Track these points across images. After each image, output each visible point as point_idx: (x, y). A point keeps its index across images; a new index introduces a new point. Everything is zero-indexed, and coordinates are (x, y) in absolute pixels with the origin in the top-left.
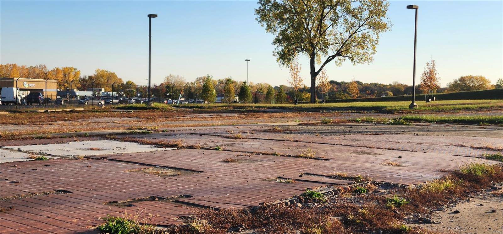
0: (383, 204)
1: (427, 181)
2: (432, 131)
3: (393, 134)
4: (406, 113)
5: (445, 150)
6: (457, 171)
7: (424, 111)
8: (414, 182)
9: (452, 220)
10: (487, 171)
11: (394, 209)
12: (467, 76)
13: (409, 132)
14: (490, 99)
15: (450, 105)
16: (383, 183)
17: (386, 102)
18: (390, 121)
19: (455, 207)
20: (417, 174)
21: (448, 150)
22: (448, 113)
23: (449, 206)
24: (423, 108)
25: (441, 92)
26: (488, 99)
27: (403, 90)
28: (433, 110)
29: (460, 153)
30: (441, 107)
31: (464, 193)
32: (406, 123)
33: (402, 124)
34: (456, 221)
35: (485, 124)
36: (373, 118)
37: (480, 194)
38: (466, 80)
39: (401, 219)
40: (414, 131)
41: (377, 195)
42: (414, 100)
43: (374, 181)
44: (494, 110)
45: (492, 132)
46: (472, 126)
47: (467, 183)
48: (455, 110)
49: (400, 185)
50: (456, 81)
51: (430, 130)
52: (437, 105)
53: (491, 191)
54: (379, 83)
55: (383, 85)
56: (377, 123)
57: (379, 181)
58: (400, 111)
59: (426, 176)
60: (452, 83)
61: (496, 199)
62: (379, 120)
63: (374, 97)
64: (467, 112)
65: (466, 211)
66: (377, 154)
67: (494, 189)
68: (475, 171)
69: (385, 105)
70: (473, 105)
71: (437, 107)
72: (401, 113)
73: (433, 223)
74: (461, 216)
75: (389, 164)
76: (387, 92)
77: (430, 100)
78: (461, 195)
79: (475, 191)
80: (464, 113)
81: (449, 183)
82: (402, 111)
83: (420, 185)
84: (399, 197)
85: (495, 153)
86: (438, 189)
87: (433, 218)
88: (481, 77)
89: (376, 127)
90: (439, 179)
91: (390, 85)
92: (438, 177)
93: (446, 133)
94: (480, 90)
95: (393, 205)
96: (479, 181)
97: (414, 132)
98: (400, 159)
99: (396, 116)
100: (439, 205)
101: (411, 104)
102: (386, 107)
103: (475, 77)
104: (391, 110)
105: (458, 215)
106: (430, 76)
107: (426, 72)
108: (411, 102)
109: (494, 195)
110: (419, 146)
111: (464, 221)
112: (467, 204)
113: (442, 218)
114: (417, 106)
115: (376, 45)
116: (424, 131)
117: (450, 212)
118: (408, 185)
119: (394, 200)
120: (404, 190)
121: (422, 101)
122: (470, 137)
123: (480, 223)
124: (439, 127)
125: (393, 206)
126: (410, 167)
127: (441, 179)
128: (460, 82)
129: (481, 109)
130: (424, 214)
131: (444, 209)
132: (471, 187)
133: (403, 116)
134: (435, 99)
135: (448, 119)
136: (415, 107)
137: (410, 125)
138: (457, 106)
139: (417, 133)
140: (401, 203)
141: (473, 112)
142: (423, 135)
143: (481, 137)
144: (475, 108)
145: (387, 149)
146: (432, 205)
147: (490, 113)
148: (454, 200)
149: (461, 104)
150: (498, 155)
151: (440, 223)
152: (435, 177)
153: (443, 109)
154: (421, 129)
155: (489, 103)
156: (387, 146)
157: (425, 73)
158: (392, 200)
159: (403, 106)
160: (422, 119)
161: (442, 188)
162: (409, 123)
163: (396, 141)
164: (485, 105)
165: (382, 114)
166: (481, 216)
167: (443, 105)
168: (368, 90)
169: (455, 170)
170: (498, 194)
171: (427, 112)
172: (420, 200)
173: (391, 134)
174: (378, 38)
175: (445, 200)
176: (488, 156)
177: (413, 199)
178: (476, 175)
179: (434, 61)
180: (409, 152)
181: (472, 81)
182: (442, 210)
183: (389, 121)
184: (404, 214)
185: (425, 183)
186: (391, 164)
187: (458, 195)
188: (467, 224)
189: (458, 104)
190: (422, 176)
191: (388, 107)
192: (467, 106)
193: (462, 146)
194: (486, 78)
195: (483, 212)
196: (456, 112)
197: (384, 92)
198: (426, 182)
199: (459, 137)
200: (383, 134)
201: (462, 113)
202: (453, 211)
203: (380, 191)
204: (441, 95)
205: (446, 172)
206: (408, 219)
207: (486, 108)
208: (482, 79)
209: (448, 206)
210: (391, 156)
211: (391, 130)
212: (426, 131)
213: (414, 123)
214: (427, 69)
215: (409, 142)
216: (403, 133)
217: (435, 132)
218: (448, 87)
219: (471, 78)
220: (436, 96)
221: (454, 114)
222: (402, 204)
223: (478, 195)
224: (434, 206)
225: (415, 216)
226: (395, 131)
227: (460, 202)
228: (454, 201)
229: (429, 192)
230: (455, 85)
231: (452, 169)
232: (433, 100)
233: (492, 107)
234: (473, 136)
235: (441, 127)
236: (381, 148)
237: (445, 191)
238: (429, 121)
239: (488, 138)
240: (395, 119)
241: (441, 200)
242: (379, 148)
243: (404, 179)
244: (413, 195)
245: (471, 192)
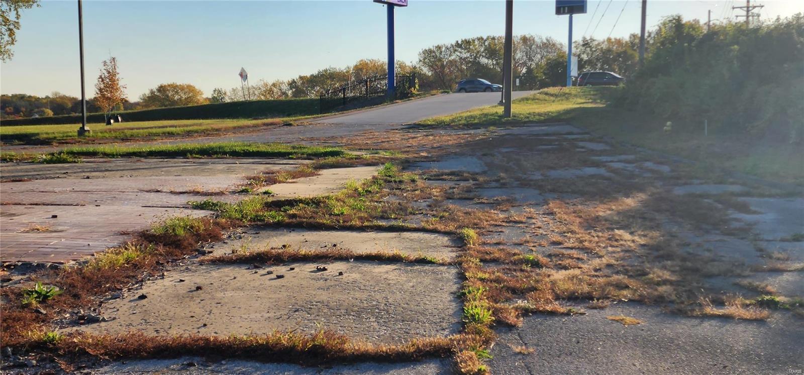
0: (16, 301)
1: (96, 252)
2: (113, 171)
3: (47, 178)
4: (72, 144)
5: (131, 199)
6: (147, 231)
7: (102, 138)
8: (75, 257)
9: (134, 312)
10: (192, 227)
11: (37, 307)
12: (169, 83)
13: (75, 175)
14: (202, 119)
15: (143, 128)
16: (20, 264)
17: (38, 126)
18: (44, 157)
19: (141, 289)
20: (80, 242)
21: (135, 200)
22: (139, 141)
23: (132, 289)
24: (100, 134)
25: (130, 109)
26: (200, 119)
27: (70, 105)
28: (116, 138)
29: (154, 203)
30: (129, 133)
31: (157, 265)
32: (71, 160)
33: (64, 161)
34: (140, 312)
35: (194, 156)
36: (13, 153)
37: (181, 264)
38: (168, 90)
39: (49, 322)
40: (84, 172)
41: (7, 286)
42: (85, 122)
43: (3, 262)
44: (208, 135)
45: (204, 167)
46: (176, 160)
47: (161, 249)
48: (150, 137)
49: (50, 264)
50: (152, 92)
51: (110, 169)
52: (122, 129)
53: (197, 258)
54: (29, 95)
55: (34, 97)
56: (21, 161)
57: (13, 260)
58: (63, 140)
59: (97, 243)
60: (147, 95)
61: (205, 269)
62: (25, 156)
63: (21, 118)
64: (168, 139)
65: (157, 293)
66: (14, 215)
67: (201, 254)
68: (174, 229)
69: (36, 131)
70: (178, 128)
71: (123, 132)
72: (63, 143)
73: (104, 320)
74: (150, 303)
75: (33, 230)
76: (42, 109)
77: (112, 121)
78: (152, 268)
79: (174, 259)
80: (164, 141)
81: (132, 253)
82: (65, 140)
83: (84, 260)
84: (47, 284)
85: (204, 199)
86: (114, 264)
87: (103, 313)
88: (189, 86)
89: (19, 168)
90: (117, 246)
91: (47, 97)
92: (115, 243)
93: (134, 173)
94: (188, 106)
95: (34, 299)
96: (179, 243)
97: (84, 174)
98: (54, 220)
99: (55, 149)
100: (116, 289)
101: (81, 128)
102: (38, 134)
103: (180, 85)
104: (47, 138)
105: (144, 301)
106: (109, 82)
107: (103, 76)
108: (81, 125)
109: (201, 263)
110: (89, 195)
111: (154, 311)
112: (159, 281)
113: (118, 310)
114: (91, 131)
115: (15, 30)
116: (100, 171)
117: (132, 299)
118: (62, 263)
119: (36, 292)
120: (55, 272)
121: (100, 122)
122: (171, 178)
123: (178, 310)
124: (124, 164)
125: (34, 302)
126: (71, 231)
127: (120, 247)
128: (158, 94)
129: (189, 134)
130: (90, 308)
131: (123, 296)
132: (168, 254)
133: (66, 148)
134: (120, 120)
135: (139, 150)
136: (87, 134)
137: (77, 163)
138: (154, 131)
139: (88, 174)
140: (49, 294)
141: (177, 139)
142: (98, 177)
143: (187, 175)
144: (180, 133)
145: (34, 204)
146: (104, 291)
147: (202, 140)
148: (140, 277)
149: (160, 127)
150: (210, 202)
151: (114, 319)
152: (111, 244)
153: (132, 136)
154: (95, 167)
155: (200, 125)
156: (34, 199)
157: (101, 77)
158: (32, 292)
159: (68, 132)
160: (99, 153)
161: (121, 261)
162: (76, 160)
163: (51, 189)
164: (195, 128)
165: (31, 146)
166: (180, 299)
167: (132, 129)
168: (8, 107)
169: (142, 230)
170: (207, 260)
171: (107, 141)
172: (82, 285)
173: (43, 179)
174: (18, 17)
175: (126, 280)
176: (194, 203)
177: (72, 286)
178: (176, 235)
179: (114, 59)
180: (72, 206)
181: (177, 92)
182: (119, 298)
183: (42, 158)
184: (55, 313)
185: (93, 255)
186: (38, 230)
187: (146, 270)
188: (157, 315)
189: (155, 127)
190: (89, 245)
191: (42, 134)
192: (168, 129)
193: (158, 191)
194: (196, 88)
195: (184, 292)
196: (152, 140)
197: (36, 110)
198: (95, 254)
199: (154, 177)
200: (30, 180)
201: (161, 141)
202: (137, 296)
203: (14, 278)
204: (130, 113)
205: (128, 234)
206: (61, 320)
207: (196, 132)
208: (190, 89)
209: (129, 290)
210: (38, 216)
211: (45, 172)
212: (104, 171)
213: (85, 160)
214: (105, 72)
215: (74, 191)
216: (65, 176)
217: (118, 172)
218: (141, 101)
219: (174, 87)
220: (121, 115)
221: (150, 142)
222: (50, 297)
223: (177, 265)
224: (106, 292)
225: (74, 313)
226: (51, 174)
227: (149, 280)
228: (140, 279)
229: (99, 270)
230: (152, 98)
231: (139, 228)
232: (117, 121)
233: (205, 131)
234: (176, 176)
235: (127, 164)
236: (24, 203)
237: (126, 265)
238: (110, 155)
239: (197, 177)
240: (53, 154)
241: (118, 281)
242: (20, 204)
243: (57, 254)
244: (71, 278)
245: (168, 262)
